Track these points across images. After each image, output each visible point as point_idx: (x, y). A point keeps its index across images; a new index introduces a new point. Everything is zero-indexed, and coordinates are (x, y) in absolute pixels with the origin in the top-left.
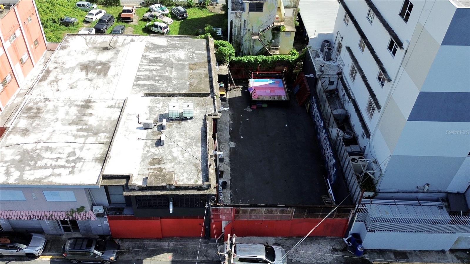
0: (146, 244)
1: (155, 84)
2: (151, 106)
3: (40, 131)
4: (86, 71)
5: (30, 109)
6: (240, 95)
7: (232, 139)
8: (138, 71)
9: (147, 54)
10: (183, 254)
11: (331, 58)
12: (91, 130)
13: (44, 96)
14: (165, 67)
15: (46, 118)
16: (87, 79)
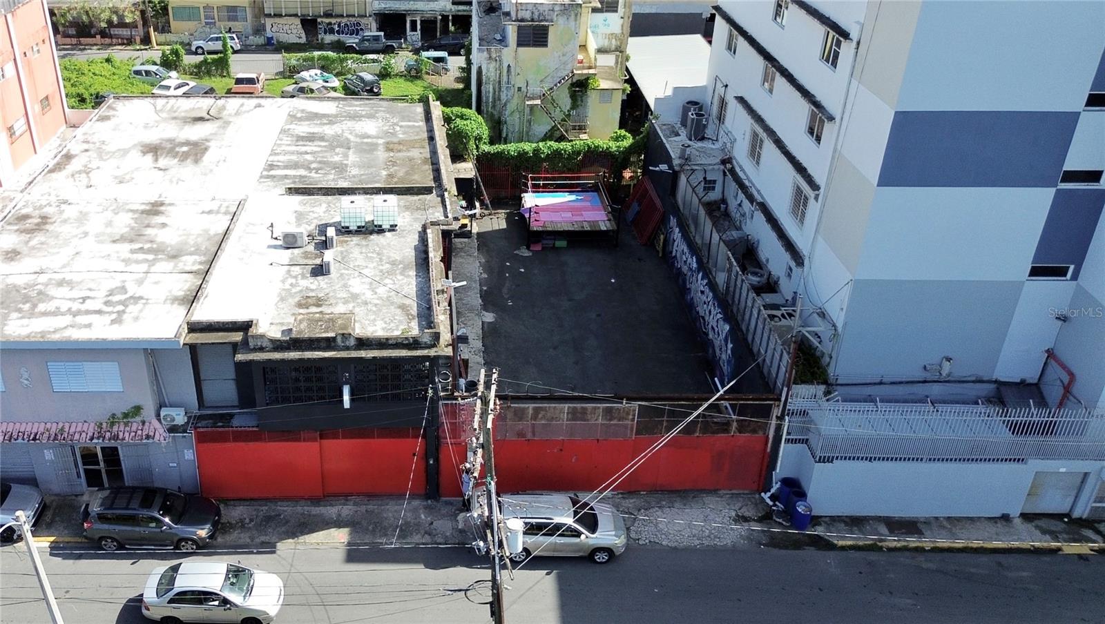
0: (284, 511)
1: (308, 175)
2: (301, 210)
3: (46, 253)
4: (153, 156)
5: (26, 217)
6: (503, 225)
7: (485, 307)
8: (271, 155)
9: (292, 126)
10: (374, 530)
11: (706, 136)
12: (163, 251)
13: (57, 196)
14: (332, 148)
15: (61, 233)
16: (155, 168)
